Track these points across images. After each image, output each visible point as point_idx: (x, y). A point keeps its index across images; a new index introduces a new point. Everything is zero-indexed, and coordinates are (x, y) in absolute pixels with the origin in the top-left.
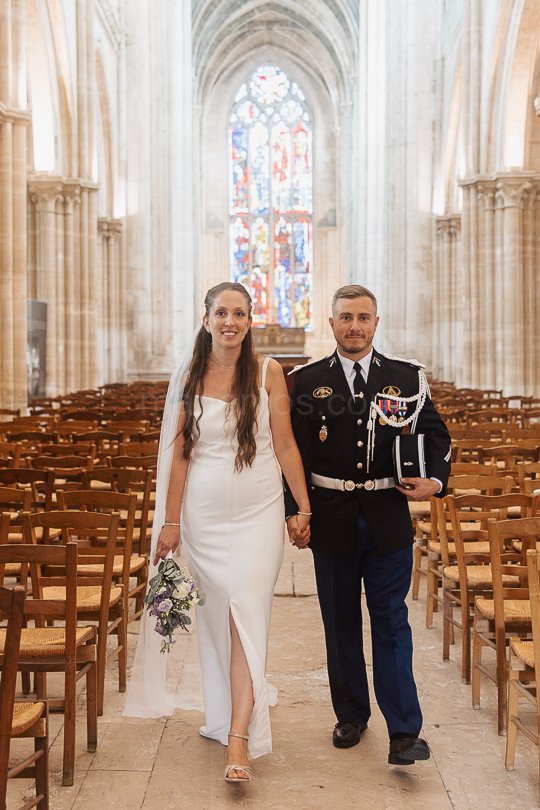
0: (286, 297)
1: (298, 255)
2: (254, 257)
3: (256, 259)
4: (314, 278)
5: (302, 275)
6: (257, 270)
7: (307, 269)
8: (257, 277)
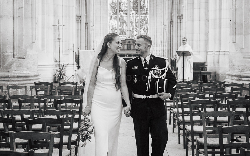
0: (136, 26)
1: (142, 5)
2: (120, 6)
3: (121, 7)
4: (150, 17)
5: (144, 15)
6: (121, 13)
7: (147, 12)
8: (121, 16)
